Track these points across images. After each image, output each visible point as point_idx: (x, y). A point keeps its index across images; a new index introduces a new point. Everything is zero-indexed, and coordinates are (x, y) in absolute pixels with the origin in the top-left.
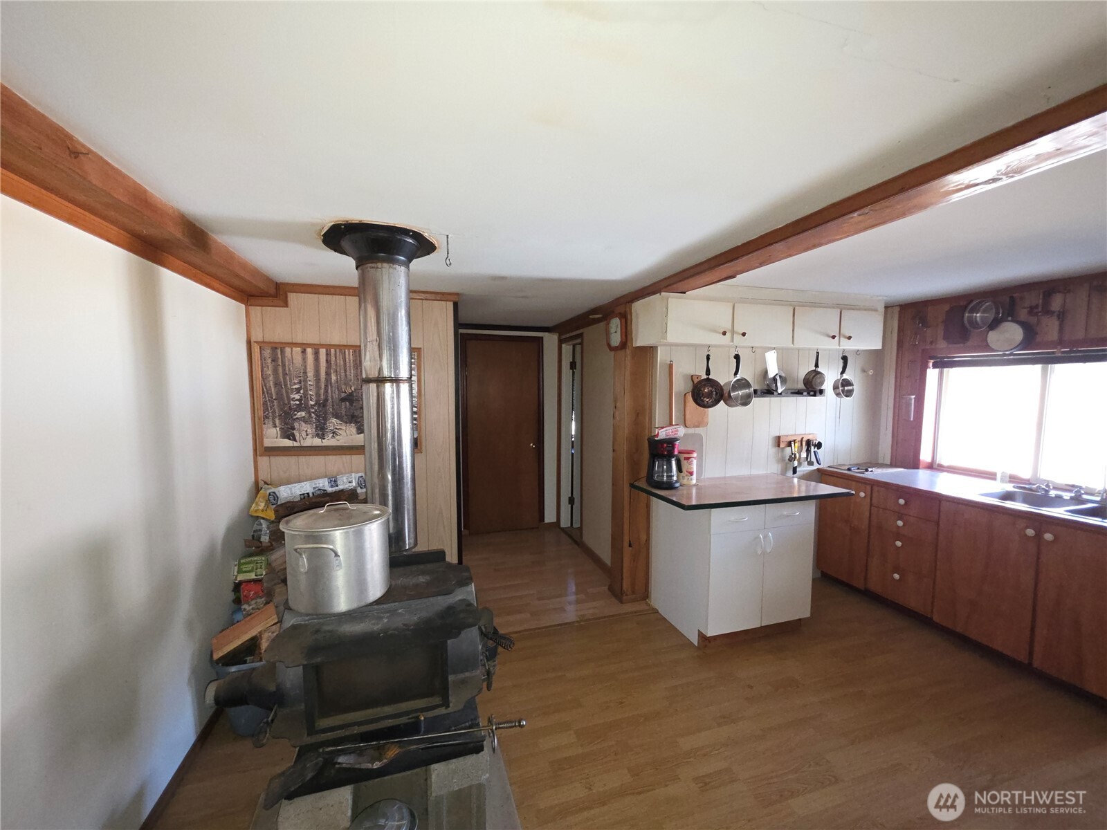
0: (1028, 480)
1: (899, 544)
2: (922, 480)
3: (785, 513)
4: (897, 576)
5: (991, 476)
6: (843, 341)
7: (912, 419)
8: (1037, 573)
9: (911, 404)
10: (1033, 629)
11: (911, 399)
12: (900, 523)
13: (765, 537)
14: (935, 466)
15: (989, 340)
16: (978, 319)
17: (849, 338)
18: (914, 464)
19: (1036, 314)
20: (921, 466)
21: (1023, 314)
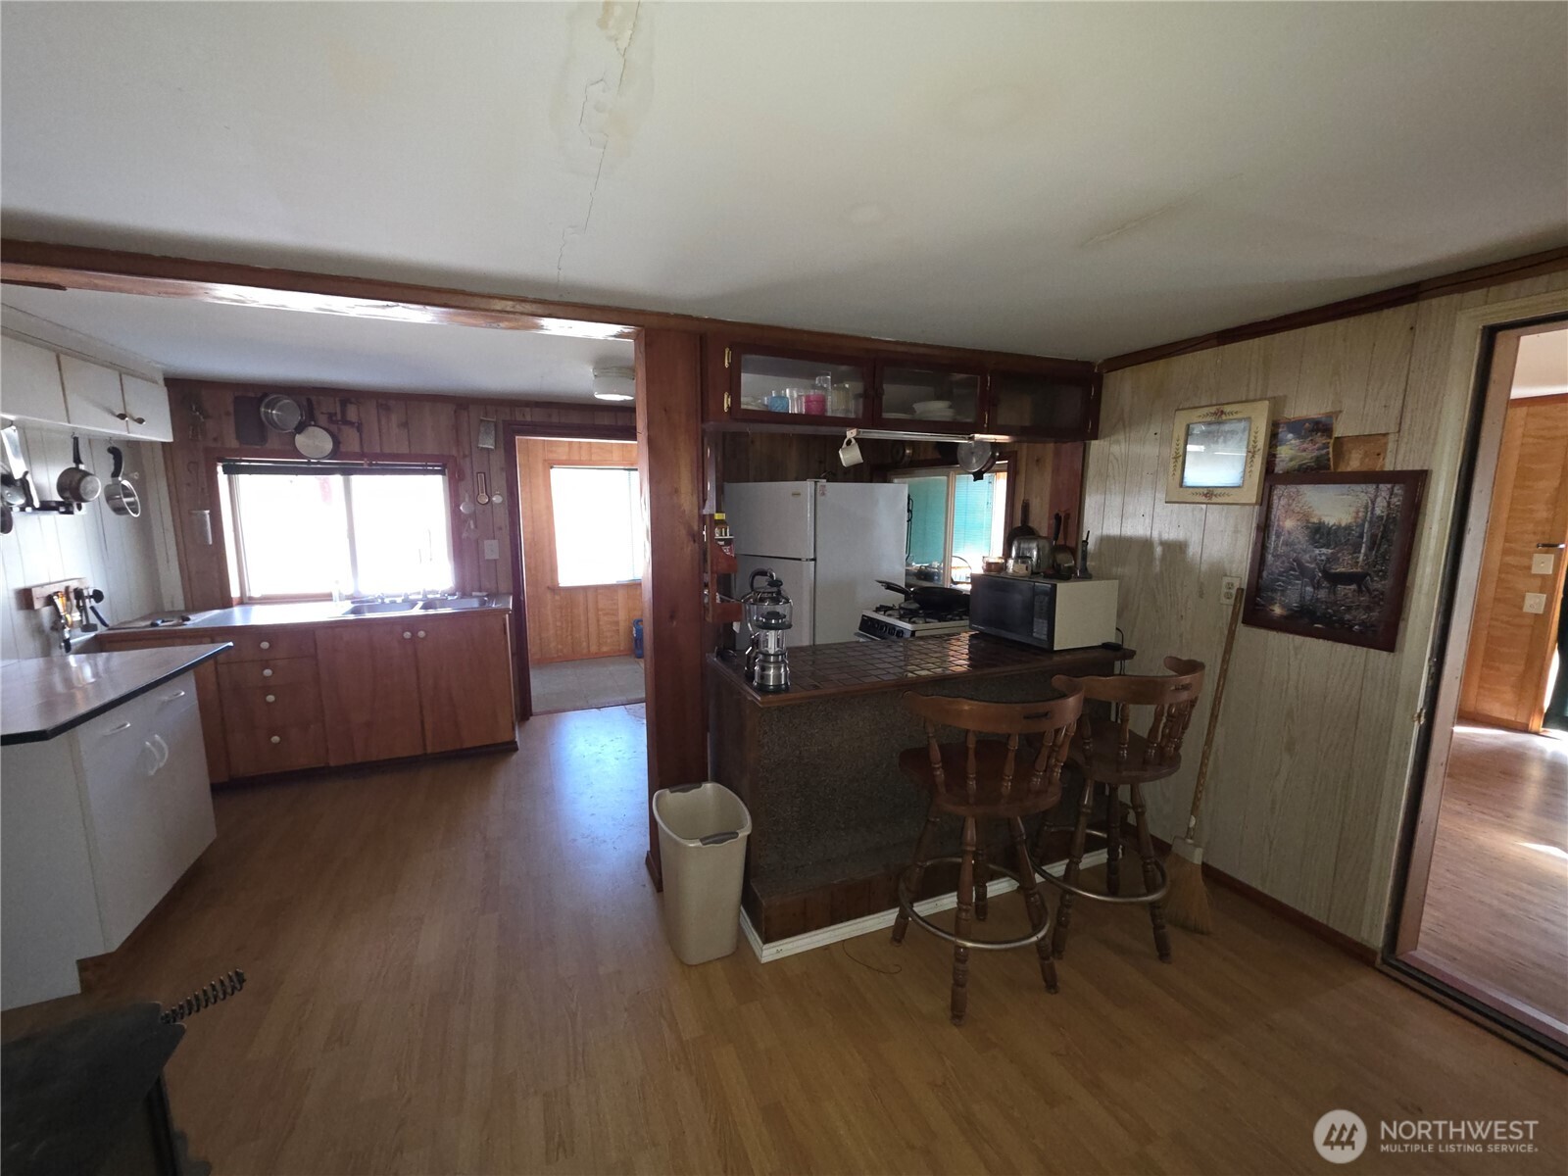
0: (352, 595)
1: (271, 698)
2: (238, 617)
3: (166, 698)
4: (276, 739)
5: (328, 597)
6: (133, 425)
7: (211, 543)
8: (418, 671)
9: (205, 522)
10: (422, 723)
11: (204, 515)
12: (268, 672)
13: (154, 743)
14: (245, 601)
15: (297, 445)
16: (275, 417)
17: (140, 421)
18: (226, 602)
19: (336, 422)
20: (234, 603)
21: (323, 419)
